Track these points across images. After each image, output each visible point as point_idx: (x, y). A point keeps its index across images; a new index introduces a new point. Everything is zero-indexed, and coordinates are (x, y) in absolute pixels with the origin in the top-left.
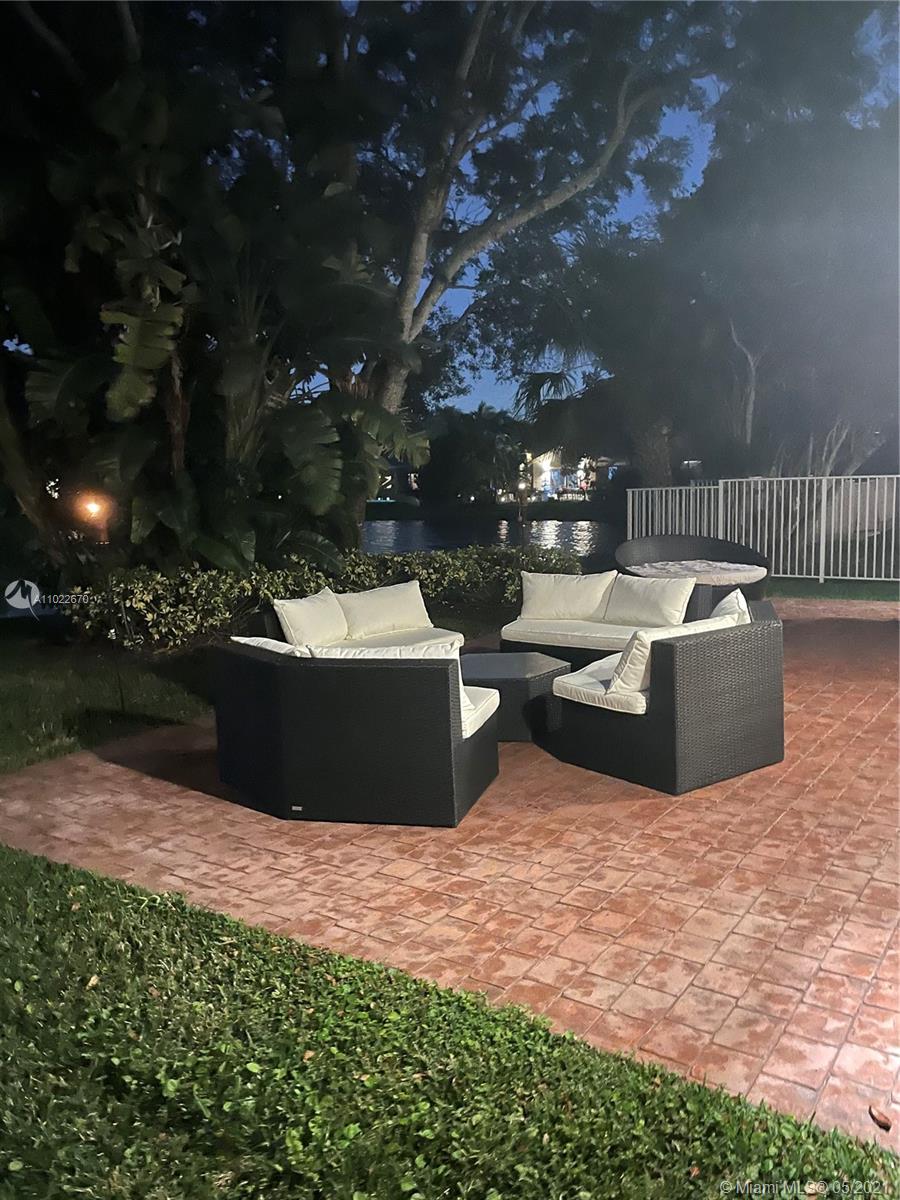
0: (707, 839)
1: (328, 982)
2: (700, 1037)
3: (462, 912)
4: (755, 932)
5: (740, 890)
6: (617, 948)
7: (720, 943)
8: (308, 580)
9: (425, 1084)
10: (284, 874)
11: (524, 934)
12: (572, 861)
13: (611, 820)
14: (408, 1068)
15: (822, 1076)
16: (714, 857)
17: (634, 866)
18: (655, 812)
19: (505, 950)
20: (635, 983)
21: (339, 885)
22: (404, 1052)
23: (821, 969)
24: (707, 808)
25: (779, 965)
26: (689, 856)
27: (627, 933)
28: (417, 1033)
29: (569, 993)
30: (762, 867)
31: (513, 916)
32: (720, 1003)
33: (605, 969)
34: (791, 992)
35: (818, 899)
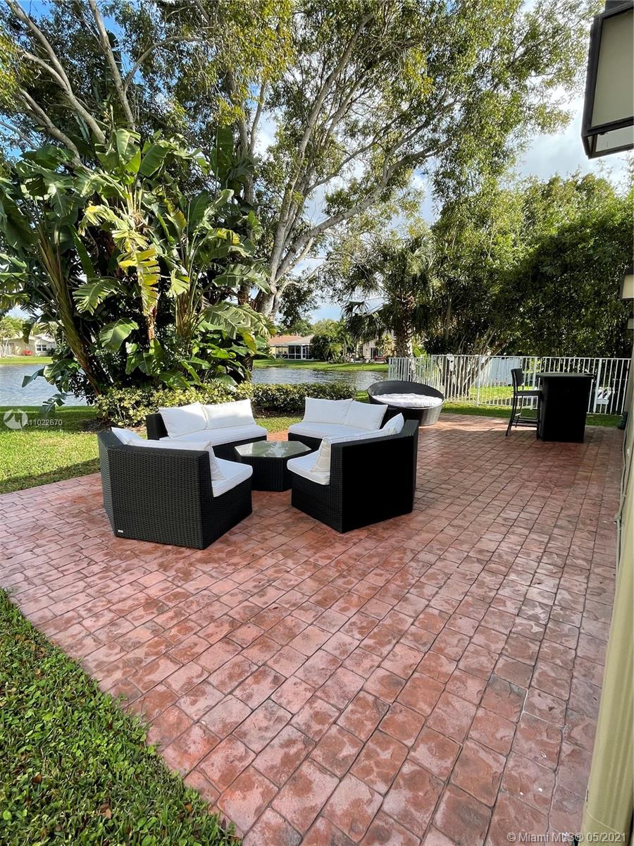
2: (247, 757)
3: (161, 619)
4: (336, 649)
5: (343, 610)
6: (239, 658)
7: (307, 659)
10: (83, 577)
11: (188, 641)
12: (254, 580)
13: (294, 549)
15: (314, 816)
16: (340, 582)
17: (288, 586)
18: (327, 543)
19: (166, 655)
20: (232, 693)
21: (106, 589)
23: (362, 689)
24: (355, 544)
25: (337, 682)
27: (252, 644)
29: (182, 701)
30: (364, 592)
31: (191, 624)
32: (279, 720)
33: (220, 678)
34: (333, 711)
35: (388, 621)
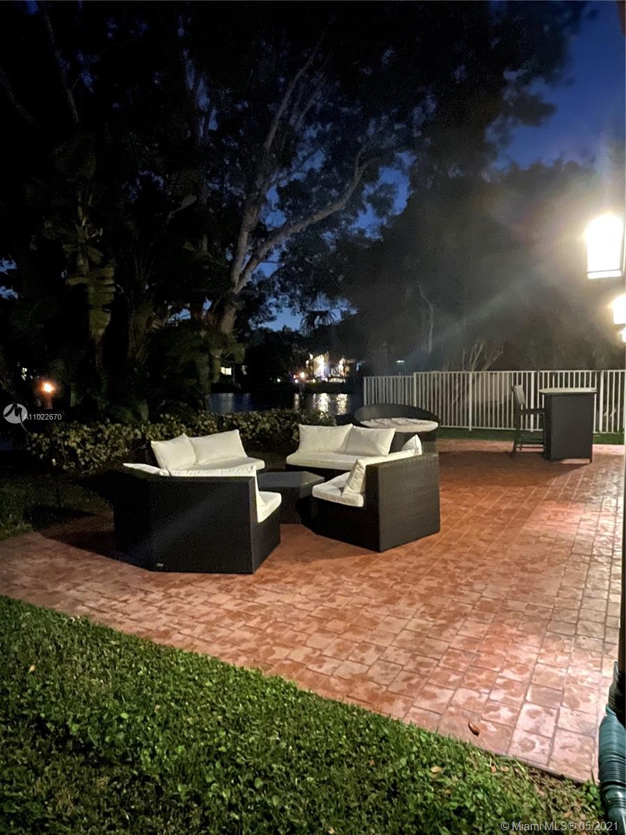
0: (395, 577)
1: (171, 666)
2: (381, 688)
3: (253, 623)
4: (416, 628)
5: (411, 605)
6: (339, 640)
7: (396, 635)
8: (176, 429)
9: (224, 721)
10: (150, 603)
11: (288, 634)
12: (319, 592)
13: (342, 568)
14: (214, 713)
15: (444, 707)
16: (397, 587)
17: (353, 593)
18: (368, 562)
19: (276, 644)
20: (347, 659)
21: (182, 610)
22: (214, 704)
23: (449, 647)
24: (397, 560)
25: (428, 646)
26: (385, 586)
27: (345, 631)
28: (221, 693)
29: (310, 666)
30: (423, 592)
31: (283, 624)
32: (394, 669)
33: (332, 653)
34: (432, 661)
35: (452, 609)
